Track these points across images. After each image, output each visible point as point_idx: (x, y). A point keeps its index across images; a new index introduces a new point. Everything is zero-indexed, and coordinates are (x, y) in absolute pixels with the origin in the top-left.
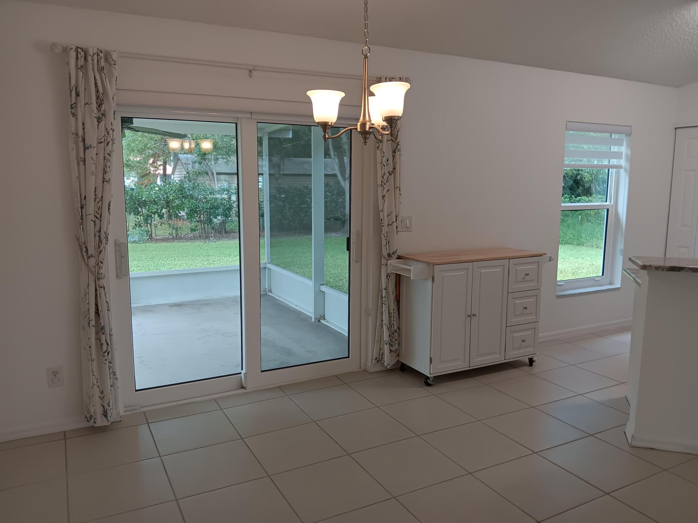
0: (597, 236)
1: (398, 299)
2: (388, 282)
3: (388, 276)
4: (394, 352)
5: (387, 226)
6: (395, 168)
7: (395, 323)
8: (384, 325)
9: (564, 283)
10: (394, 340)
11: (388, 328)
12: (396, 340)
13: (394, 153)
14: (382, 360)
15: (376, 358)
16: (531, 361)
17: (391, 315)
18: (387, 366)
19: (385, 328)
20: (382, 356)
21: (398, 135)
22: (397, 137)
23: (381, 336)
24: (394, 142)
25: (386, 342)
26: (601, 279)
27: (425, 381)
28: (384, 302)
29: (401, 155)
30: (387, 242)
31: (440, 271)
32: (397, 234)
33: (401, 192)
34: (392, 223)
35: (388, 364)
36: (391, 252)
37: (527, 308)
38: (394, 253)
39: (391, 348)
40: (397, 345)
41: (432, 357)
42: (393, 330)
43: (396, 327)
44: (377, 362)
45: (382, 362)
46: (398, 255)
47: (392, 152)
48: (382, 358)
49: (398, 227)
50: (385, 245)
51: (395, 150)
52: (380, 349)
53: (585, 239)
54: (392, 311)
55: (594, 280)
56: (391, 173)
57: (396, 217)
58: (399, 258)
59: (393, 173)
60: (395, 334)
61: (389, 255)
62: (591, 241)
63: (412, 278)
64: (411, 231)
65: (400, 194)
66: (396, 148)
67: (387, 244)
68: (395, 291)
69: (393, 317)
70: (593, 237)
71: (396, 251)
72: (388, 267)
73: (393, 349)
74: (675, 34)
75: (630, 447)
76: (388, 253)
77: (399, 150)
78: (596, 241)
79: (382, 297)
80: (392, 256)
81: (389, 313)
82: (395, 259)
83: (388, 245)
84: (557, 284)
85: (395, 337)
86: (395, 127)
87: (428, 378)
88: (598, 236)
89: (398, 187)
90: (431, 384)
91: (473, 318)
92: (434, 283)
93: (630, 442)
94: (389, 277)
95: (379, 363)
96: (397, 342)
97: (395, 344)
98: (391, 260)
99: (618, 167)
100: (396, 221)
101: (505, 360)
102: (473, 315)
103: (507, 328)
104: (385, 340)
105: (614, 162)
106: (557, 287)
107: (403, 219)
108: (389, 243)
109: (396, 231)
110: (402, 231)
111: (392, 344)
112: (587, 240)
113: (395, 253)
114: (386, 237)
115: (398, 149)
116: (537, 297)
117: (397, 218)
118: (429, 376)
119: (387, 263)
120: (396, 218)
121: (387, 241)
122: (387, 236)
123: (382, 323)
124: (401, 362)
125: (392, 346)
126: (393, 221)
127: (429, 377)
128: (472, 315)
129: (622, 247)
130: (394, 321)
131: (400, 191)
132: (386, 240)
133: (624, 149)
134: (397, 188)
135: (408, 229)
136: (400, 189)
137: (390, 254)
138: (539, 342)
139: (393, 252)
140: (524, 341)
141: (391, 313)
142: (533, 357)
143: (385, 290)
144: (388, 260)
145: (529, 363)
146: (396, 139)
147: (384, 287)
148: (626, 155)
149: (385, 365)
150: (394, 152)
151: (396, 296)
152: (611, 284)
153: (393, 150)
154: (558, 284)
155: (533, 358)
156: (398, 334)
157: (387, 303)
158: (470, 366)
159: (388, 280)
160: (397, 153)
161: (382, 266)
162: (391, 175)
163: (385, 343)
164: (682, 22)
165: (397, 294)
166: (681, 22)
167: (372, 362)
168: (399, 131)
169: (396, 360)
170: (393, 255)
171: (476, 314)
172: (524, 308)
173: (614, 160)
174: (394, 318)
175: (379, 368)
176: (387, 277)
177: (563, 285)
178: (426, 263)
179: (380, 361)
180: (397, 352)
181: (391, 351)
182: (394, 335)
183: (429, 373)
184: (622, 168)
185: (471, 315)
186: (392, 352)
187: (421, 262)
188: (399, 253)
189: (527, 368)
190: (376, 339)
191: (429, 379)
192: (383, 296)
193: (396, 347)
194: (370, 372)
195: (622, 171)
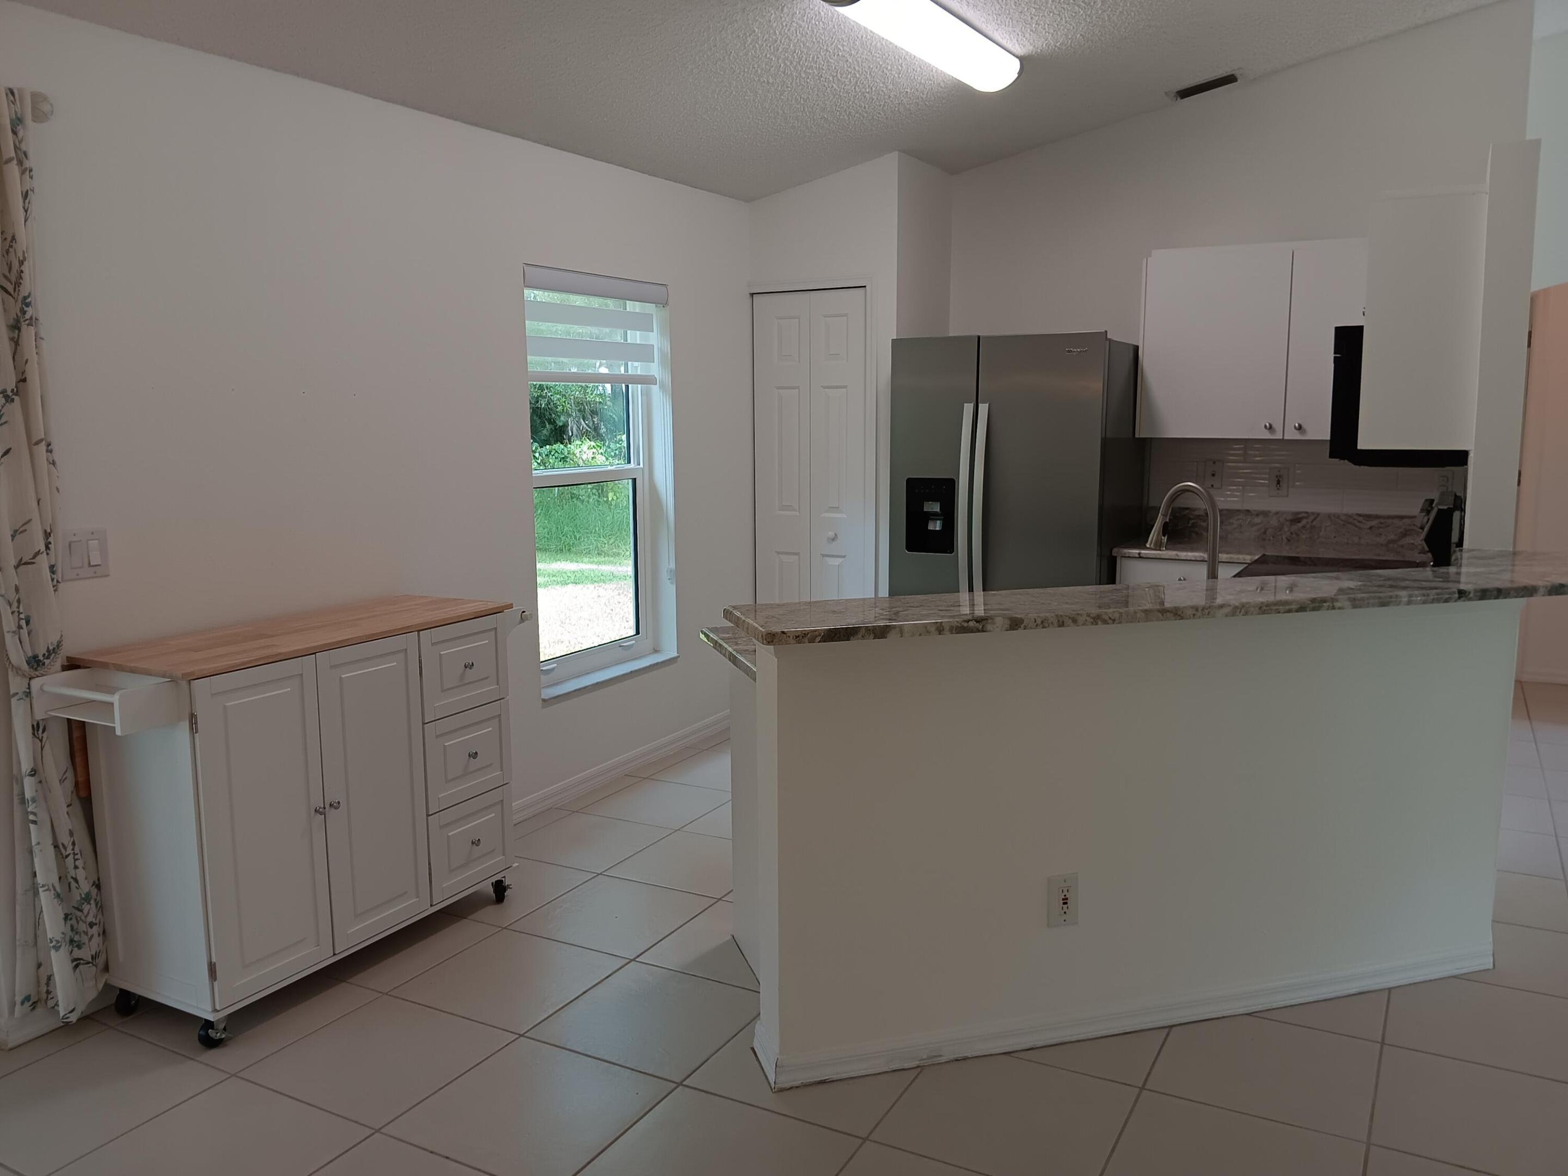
0: (595, 530)
1: (83, 794)
2: (42, 749)
3: (37, 729)
4: (88, 963)
5: (16, 567)
6: (24, 380)
7: (81, 874)
8: (41, 890)
9: (555, 665)
10: (83, 927)
11: (58, 896)
12: (91, 925)
13: (17, 331)
14: (50, 996)
15: (27, 998)
16: (500, 889)
17: (63, 851)
18: (68, 1018)
19: (45, 898)
20: (48, 984)
21: (22, 272)
22: (21, 278)
23: (37, 923)
24: (10, 294)
25: (54, 943)
26: (636, 642)
27: (199, 1035)
28: (31, 817)
29: (43, 336)
30: (20, 619)
31: (212, 695)
32: (55, 591)
33: (56, 456)
34: (34, 557)
35: (71, 1009)
36: (41, 651)
37: (476, 753)
38: (50, 653)
39: (77, 953)
40: (97, 940)
41: (214, 960)
42: (76, 896)
43: (85, 886)
44: (34, 1008)
45: (51, 1003)
46: (67, 657)
47: (8, 326)
48: (48, 992)
49: (59, 569)
50: (14, 632)
51: (17, 321)
52: (39, 966)
53: (573, 537)
54: (64, 839)
55: (620, 646)
56: (11, 394)
57: (47, 535)
58: (72, 665)
59: (17, 394)
60: (86, 908)
61: (35, 663)
62: (586, 540)
63: (118, 732)
64: (108, 575)
65: (54, 463)
66: (19, 314)
67: (20, 627)
68: (70, 774)
69: (71, 856)
70: (587, 533)
71: (58, 646)
72: (34, 701)
73: (85, 953)
74: (749, 68)
75: (775, 1092)
76: (30, 654)
77: (32, 322)
78: (595, 541)
79: (23, 801)
80: (44, 664)
81: (56, 847)
82: (56, 672)
83: (24, 632)
84: (542, 670)
85: (86, 917)
86: (11, 246)
87: (209, 1024)
88: (597, 529)
89: (41, 440)
90: (223, 1039)
91: (331, 813)
92: (197, 736)
93: (772, 1078)
94: (44, 731)
95: (40, 1010)
96: (95, 930)
97: (90, 939)
98: (43, 675)
99: (646, 380)
100: (47, 548)
101: (431, 906)
102: (331, 805)
103: (429, 818)
104: (50, 936)
105: (636, 368)
106: (542, 676)
107: (75, 539)
108: (28, 623)
109: (53, 580)
110: (78, 579)
111: (80, 941)
112: (576, 538)
113: (55, 653)
114: (15, 604)
115: (27, 316)
116: (500, 721)
117: (51, 539)
118: (211, 1017)
119: (29, 688)
120: (47, 539)
121: (22, 616)
122: (19, 601)
123: (34, 884)
124: (118, 988)
125: (79, 947)
126: (37, 550)
127: (213, 1022)
128: (327, 806)
129: (673, 565)
130: (76, 867)
131: (51, 451)
132: (16, 614)
133: (655, 339)
134: (37, 443)
135: (97, 570)
136: (49, 445)
137: (35, 657)
138: (515, 822)
139: (48, 650)
140: (476, 843)
141: (63, 845)
142: (504, 877)
143: (32, 775)
144: (30, 679)
145: (494, 895)
146: (17, 284)
147: (26, 766)
148: (661, 350)
149: (62, 1015)
150: (15, 327)
151: (77, 784)
152: (656, 651)
153: (12, 320)
154: (544, 668)
155: (503, 879)
156: (97, 905)
157: (43, 817)
158: (337, 952)
159: (41, 741)
160: (28, 333)
161: (14, 701)
162: (13, 400)
163: (51, 945)
164: (765, 37)
165: (80, 779)
166: (763, 37)
167: (12, 1012)
168: (25, 259)
169: (101, 986)
170: (48, 658)
171: (339, 803)
172: (469, 755)
173: (636, 364)
174: (75, 860)
175: (41, 1023)
176: (34, 734)
177: (553, 669)
178: (164, 676)
179: (43, 1002)
180: (101, 961)
181: (77, 963)
182: (81, 911)
183: (210, 1010)
184: (656, 384)
185: (324, 808)
186: (81, 967)
187: (148, 673)
188: (71, 648)
189: (491, 910)
190: (18, 937)
191: (213, 1028)
192: (28, 795)
193: (95, 945)
194: (10, 1045)
195: (655, 389)
